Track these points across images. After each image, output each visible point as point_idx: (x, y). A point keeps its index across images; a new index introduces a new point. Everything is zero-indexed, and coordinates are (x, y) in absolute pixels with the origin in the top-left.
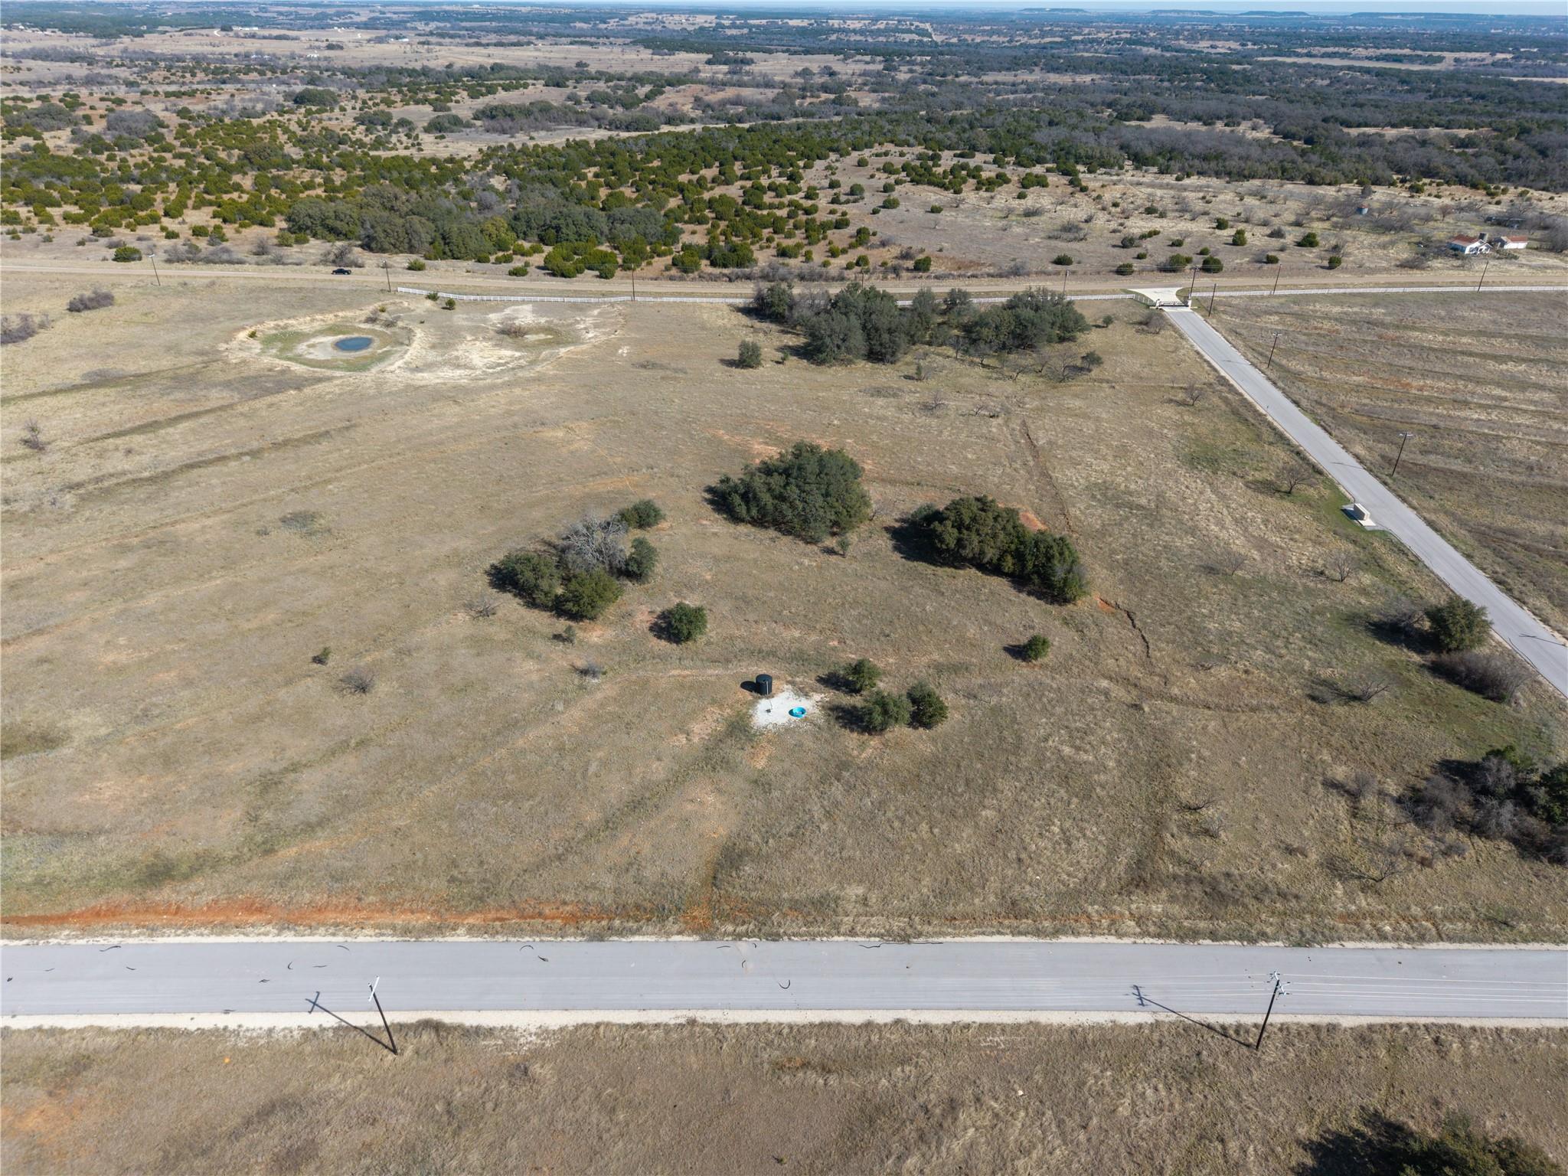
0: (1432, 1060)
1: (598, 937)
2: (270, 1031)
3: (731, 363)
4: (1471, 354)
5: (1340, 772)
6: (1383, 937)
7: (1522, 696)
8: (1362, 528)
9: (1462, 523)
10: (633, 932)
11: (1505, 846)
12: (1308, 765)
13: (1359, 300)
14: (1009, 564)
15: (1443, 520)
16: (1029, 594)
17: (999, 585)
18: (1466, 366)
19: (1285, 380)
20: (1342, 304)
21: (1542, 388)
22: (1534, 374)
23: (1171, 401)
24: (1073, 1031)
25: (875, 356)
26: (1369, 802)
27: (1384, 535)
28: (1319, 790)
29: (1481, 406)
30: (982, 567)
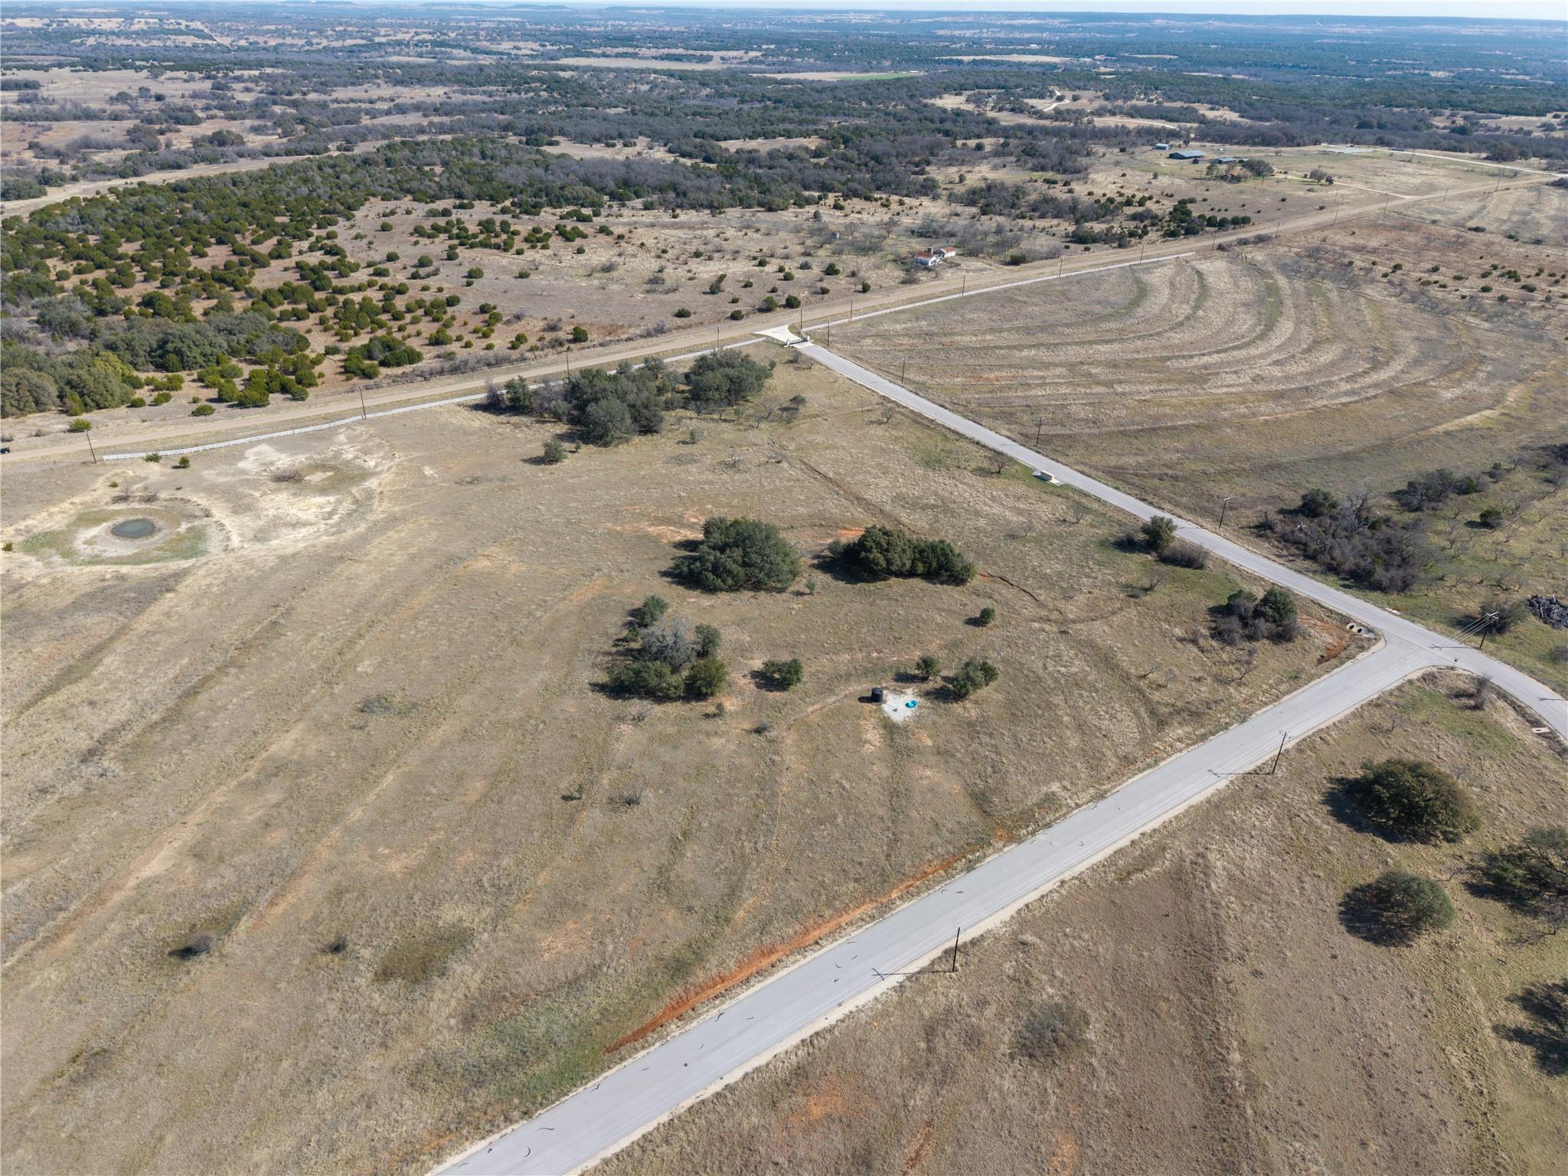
0: (1324, 747)
1: (970, 868)
2: (876, 999)
3: (537, 461)
4: (1001, 348)
5: (1178, 632)
6: (1266, 704)
7: (1209, 563)
8: (1053, 485)
9: (1097, 469)
10: (985, 856)
11: (1266, 641)
12: (1164, 634)
13: (903, 316)
14: (920, 568)
15: (1086, 469)
16: (942, 583)
17: (917, 583)
18: (1004, 357)
19: (919, 389)
20: (897, 322)
21: (1055, 365)
22: (1043, 355)
23: (872, 422)
24: (1208, 801)
25: (648, 429)
26: (1202, 642)
27: (1067, 486)
28: (1179, 645)
29: (1037, 385)
30: (900, 574)
